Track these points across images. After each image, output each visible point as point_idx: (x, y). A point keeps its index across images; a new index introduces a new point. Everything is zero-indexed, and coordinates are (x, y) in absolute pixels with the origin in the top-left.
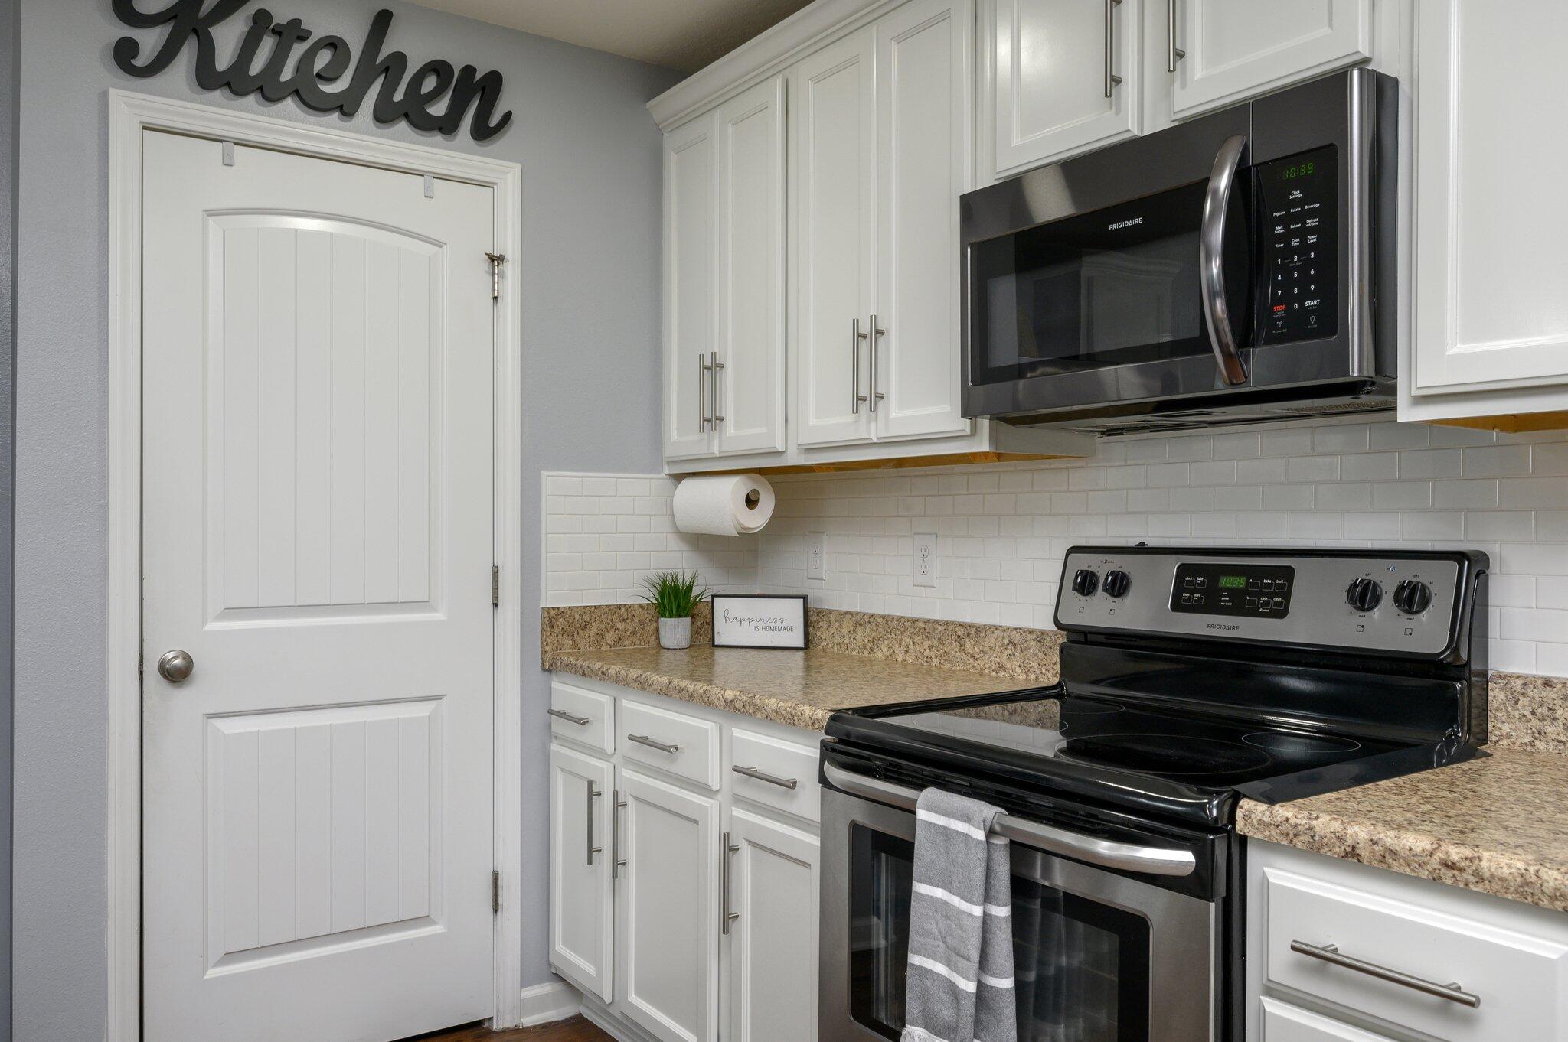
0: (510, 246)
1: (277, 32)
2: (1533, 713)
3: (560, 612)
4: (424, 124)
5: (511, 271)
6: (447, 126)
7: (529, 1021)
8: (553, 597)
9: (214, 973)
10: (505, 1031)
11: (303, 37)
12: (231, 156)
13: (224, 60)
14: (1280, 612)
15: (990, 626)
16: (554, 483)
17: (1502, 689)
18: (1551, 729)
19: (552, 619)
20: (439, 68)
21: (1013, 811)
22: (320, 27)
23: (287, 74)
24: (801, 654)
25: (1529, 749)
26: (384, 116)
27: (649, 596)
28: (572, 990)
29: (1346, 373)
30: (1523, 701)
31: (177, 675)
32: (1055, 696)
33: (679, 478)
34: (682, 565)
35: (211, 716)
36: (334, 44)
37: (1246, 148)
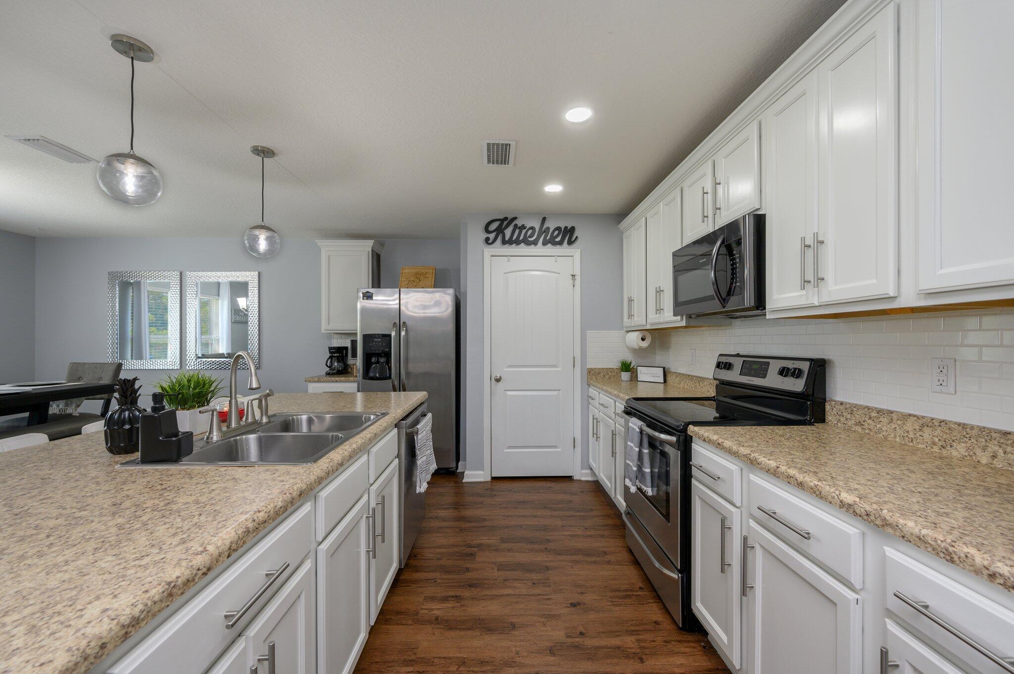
0: (577, 272)
1: (519, 228)
2: (837, 414)
3: (592, 369)
4: (555, 244)
5: (578, 278)
6: (560, 243)
7: (583, 479)
8: (590, 366)
9: (505, 450)
10: (577, 480)
11: (525, 228)
12: (509, 260)
13: (507, 238)
14: (764, 376)
15: (706, 378)
16: (590, 333)
17: (829, 405)
18: (842, 419)
19: (590, 372)
20: (558, 229)
21: (648, 426)
22: (528, 226)
23: (521, 238)
24: (663, 384)
25: (836, 425)
26: (544, 244)
27: (619, 365)
28: (593, 473)
29: (744, 305)
30: (835, 409)
31: (498, 380)
32: (714, 400)
33: (628, 332)
34: (629, 357)
35: (505, 390)
36: (532, 228)
37: (724, 238)
